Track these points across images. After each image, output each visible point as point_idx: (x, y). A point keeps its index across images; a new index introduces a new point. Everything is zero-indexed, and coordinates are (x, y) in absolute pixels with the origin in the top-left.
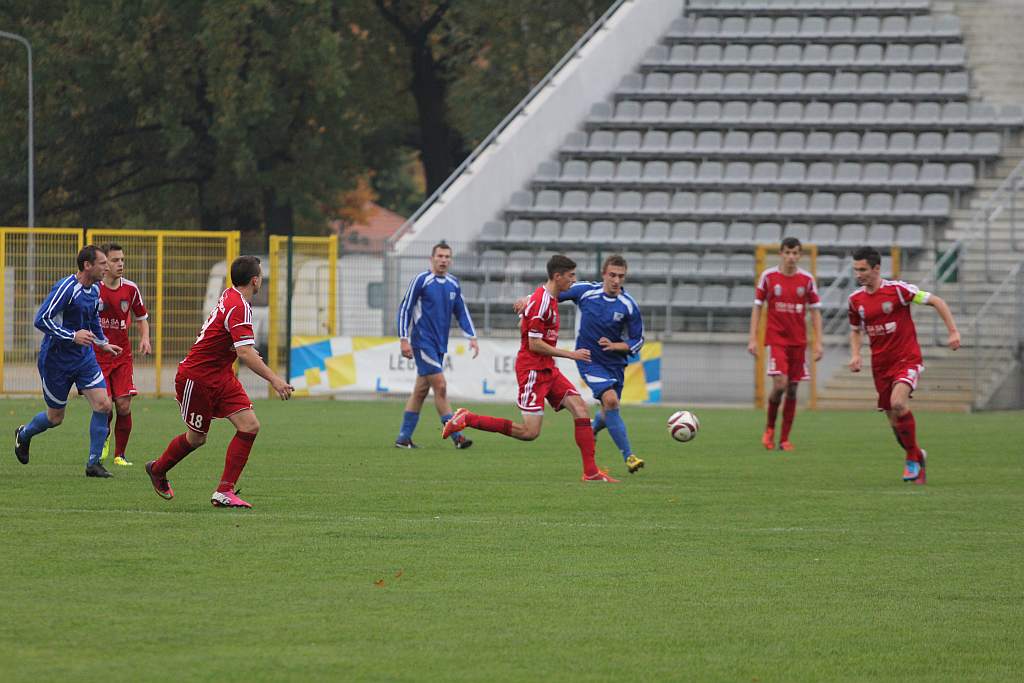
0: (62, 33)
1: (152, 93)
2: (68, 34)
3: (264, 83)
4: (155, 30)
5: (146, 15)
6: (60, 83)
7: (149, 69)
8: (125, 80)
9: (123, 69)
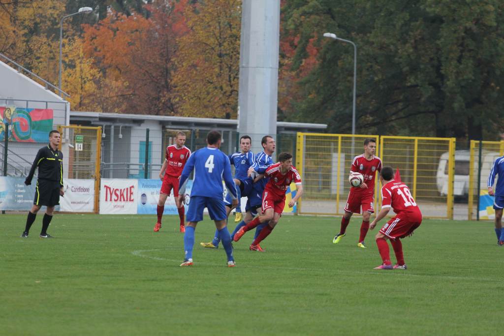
0: (371, 40)
1: (414, 69)
2: (374, 40)
3: (470, 65)
4: (417, 39)
5: (412, 31)
6: (369, 64)
7: (413, 57)
8: (401, 63)
9: (400, 58)
